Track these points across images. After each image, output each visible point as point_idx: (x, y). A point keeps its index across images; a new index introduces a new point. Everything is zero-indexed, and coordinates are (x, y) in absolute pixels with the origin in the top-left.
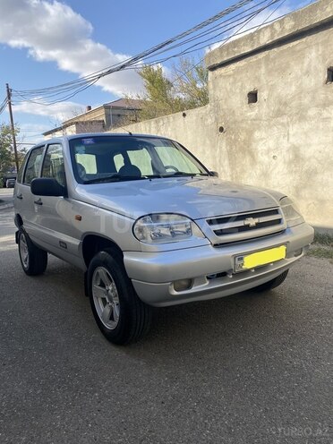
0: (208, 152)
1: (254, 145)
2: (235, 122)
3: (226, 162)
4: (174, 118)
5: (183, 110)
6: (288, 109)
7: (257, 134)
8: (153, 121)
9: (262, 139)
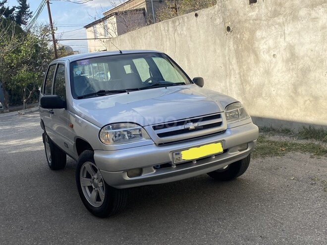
0: (218, 51)
1: (257, 44)
2: (239, 22)
3: (234, 61)
4: (188, 18)
5: (195, 10)
6: (283, 9)
7: (258, 34)
8: (170, 21)
9: (263, 38)
